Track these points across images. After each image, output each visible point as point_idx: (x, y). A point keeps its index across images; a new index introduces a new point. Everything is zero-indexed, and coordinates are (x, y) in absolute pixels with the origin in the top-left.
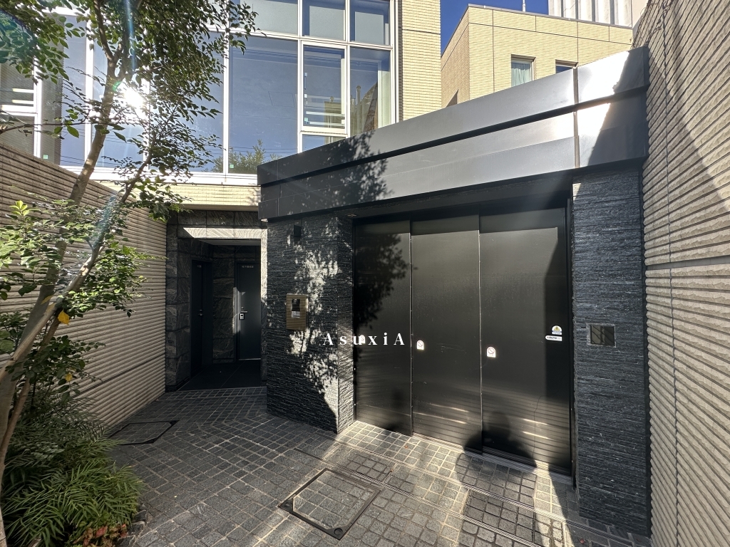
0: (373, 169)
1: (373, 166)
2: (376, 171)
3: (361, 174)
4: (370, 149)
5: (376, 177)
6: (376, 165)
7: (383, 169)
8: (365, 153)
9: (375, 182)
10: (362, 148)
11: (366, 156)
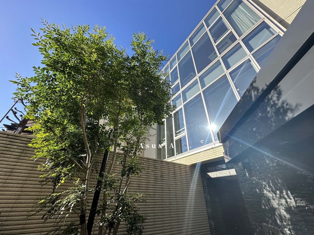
0: (271, 99)
1: (270, 96)
2: (275, 98)
3: (264, 108)
4: (259, 88)
5: (277, 102)
6: (273, 95)
7: (280, 94)
8: (257, 93)
9: (277, 107)
10: (254, 91)
11: (259, 94)
